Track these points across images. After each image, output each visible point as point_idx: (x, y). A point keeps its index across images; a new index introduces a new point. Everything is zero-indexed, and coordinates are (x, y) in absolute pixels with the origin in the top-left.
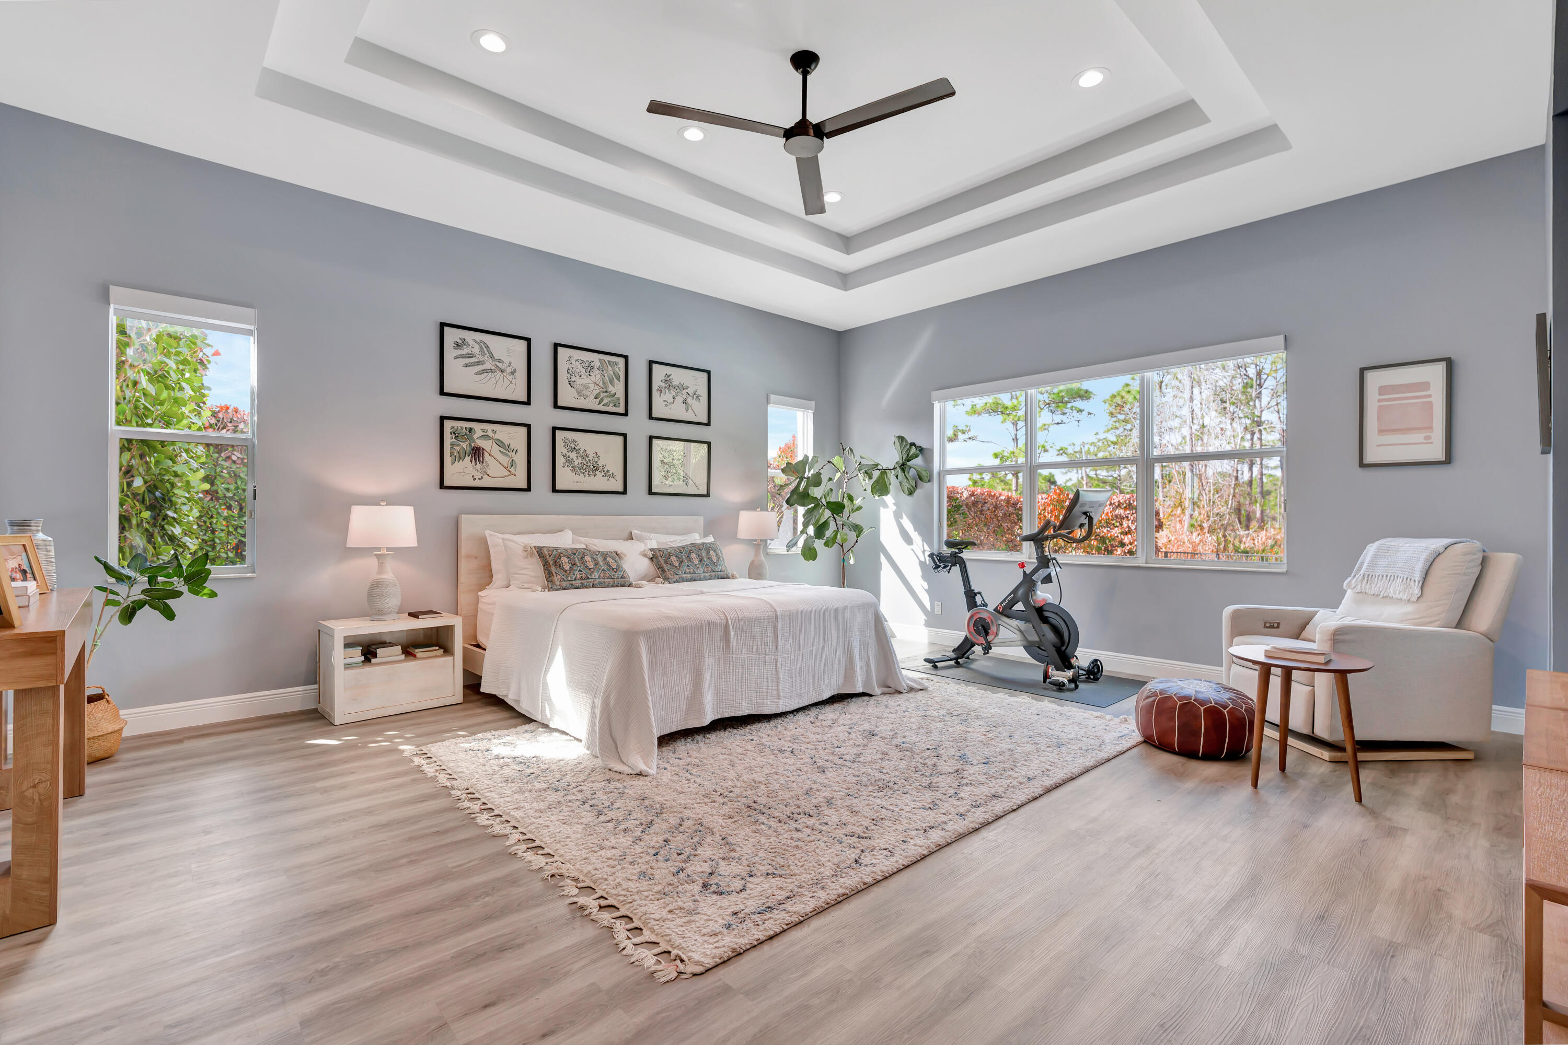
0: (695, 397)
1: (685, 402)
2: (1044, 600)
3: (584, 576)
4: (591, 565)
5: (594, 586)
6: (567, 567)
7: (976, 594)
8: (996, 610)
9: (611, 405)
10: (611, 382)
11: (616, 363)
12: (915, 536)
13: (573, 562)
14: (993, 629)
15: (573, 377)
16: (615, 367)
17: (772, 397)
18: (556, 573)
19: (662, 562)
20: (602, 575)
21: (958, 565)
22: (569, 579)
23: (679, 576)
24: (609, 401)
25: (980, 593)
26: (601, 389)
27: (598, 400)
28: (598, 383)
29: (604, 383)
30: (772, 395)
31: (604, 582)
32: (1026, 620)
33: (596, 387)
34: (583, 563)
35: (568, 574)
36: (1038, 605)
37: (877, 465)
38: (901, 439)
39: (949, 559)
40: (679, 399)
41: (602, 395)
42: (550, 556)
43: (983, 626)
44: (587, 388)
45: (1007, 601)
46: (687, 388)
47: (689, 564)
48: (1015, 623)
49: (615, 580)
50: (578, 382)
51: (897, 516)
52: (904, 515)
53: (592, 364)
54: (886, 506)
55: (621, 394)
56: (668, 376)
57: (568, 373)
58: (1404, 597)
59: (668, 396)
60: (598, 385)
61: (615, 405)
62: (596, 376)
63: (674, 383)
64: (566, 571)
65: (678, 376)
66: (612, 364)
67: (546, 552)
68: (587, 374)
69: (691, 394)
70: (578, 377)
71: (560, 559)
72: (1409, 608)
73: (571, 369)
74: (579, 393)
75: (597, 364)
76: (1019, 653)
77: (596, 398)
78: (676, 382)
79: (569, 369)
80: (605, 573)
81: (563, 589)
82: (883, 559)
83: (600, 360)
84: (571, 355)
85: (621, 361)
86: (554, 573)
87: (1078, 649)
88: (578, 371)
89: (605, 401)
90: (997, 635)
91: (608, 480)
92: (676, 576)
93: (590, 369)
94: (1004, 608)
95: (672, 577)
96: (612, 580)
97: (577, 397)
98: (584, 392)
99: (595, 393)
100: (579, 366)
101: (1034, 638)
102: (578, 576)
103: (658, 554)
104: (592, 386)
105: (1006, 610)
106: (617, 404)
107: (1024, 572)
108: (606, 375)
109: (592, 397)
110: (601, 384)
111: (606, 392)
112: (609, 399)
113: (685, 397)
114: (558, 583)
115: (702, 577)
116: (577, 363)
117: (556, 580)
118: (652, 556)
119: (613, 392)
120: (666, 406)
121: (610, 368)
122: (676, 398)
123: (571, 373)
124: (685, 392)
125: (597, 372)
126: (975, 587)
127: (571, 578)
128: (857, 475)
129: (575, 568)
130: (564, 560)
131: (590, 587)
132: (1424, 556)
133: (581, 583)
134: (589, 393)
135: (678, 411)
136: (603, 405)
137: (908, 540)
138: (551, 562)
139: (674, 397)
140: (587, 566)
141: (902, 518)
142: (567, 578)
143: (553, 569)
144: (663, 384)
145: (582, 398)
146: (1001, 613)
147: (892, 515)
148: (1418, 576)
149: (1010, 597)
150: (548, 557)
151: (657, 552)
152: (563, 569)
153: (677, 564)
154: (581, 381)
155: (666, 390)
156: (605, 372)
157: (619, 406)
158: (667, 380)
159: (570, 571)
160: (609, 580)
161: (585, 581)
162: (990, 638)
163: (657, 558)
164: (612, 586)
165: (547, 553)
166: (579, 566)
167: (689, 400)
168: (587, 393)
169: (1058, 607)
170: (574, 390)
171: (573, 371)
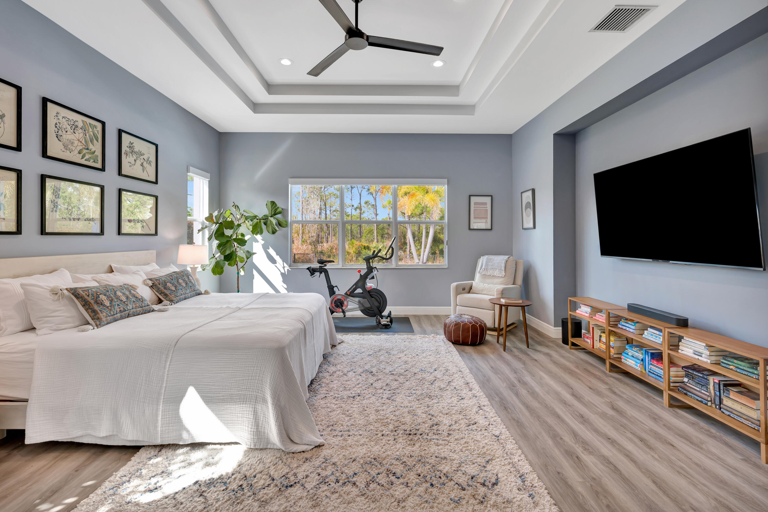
0: (148, 162)
1: (142, 165)
2: (371, 287)
3: (122, 309)
4: (124, 299)
5: (129, 316)
6: (107, 303)
7: (334, 287)
8: (346, 294)
9: (92, 161)
10: (92, 141)
11: (95, 127)
12: (277, 258)
13: (110, 299)
14: (345, 303)
15: (60, 132)
16: (95, 129)
17: (191, 168)
18: (101, 311)
19: (162, 288)
20: (134, 306)
21: (323, 273)
22: (112, 313)
23: (179, 297)
24: (90, 157)
25: (336, 286)
26: (84, 146)
27: (81, 155)
28: (81, 140)
29: (86, 141)
30: (191, 167)
31: (136, 311)
32: (364, 298)
33: (80, 144)
34: (118, 298)
35: (111, 310)
36: (368, 290)
37: (256, 216)
38: (273, 203)
39: (318, 270)
40: (139, 163)
41: (85, 151)
42: (88, 296)
43: (340, 303)
44: (72, 143)
45: (352, 289)
46: (144, 155)
47: (181, 287)
48: (357, 299)
49: (144, 308)
50: (64, 136)
51: (265, 248)
52: (270, 247)
53: (76, 123)
54: (257, 241)
55: (99, 153)
56: (132, 144)
57: (56, 127)
58: (500, 276)
59: (131, 159)
60: (81, 142)
61: (94, 161)
62: (79, 134)
63: (135, 150)
64: (107, 307)
65: (139, 145)
66: (92, 126)
67: (82, 292)
68: (72, 131)
69: (146, 160)
70: (64, 132)
71: (99, 297)
72: (502, 279)
73: (58, 124)
74: (65, 147)
75: (80, 124)
76: (359, 314)
77: (79, 153)
78: (136, 149)
79: (56, 124)
80: (136, 304)
81: (108, 323)
82: (255, 272)
83: (83, 121)
84: (59, 111)
85: (99, 125)
86: (98, 311)
87: (387, 307)
88: (65, 127)
89: (87, 157)
90: (347, 306)
91: (89, 223)
92: (177, 298)
93: (75, 127)
94: (350, 293)
95: (175, 299)
96: (141, 309)
97: (63, 150)
98: (69, 146)
99: (79, 148)
100: (66, 123)
101: (368, 305)
102: (118, 310)
103: (156, 282)
104: (76, 143)
105: (351, 294)
106: (96, 161)
107: (361, 274)
108: (87, 134)
109: (76, 152)
110: (83, 142)
111: (88, 149)
112: (90, 156)
113: (142, 161)
114: (104, 319)
115: (189, 296)
116: (64, 120)
117: (102, 317)
118: (151, 285)
119: (93, 150)
120: (130, 166)
121: (91, 130)
122: (137, 161)
123: (58, 127)
124: (142, 157)
125: (80, 131)
126: (333, 283)
127: (114, 312)
128: (245, 222)
129: (114, 303)
130: (102, 297)
131: (125, 318)
132: (504, 262)
133: (121, 315)
134: (74, 148)
135: (137, 171)
136: (86, 160)
137: (273, 261)
138: (92, 302)
139: (135, 161)
140: (121, 301)
141: (269, 249)
142: (110, 313)
143: (96, 307)
144: (128, 149)
145: (68, 152)
146: (349, 295)
147: (261, 246)
148: (503, 268)
149: (354, 287)
150: (86, 297)
151: (155, 281)
152: (104, 306)
153: (173, 288)
154: (68, 136)
155: (130, 154)
156: (86, 132)
157: (97, 163)
158: (131, 146)
159: (110, 306)
160: (139, 309)
161: (124, 313)
162: (344, 308)
163: (156, 285)
164: (142, 314)
165: (84, 294)
166: (116, 302)
167: (145, 164)
168: (72, 147)
169: (376, 289)
170: (61, 143)
171: (61, 126)
